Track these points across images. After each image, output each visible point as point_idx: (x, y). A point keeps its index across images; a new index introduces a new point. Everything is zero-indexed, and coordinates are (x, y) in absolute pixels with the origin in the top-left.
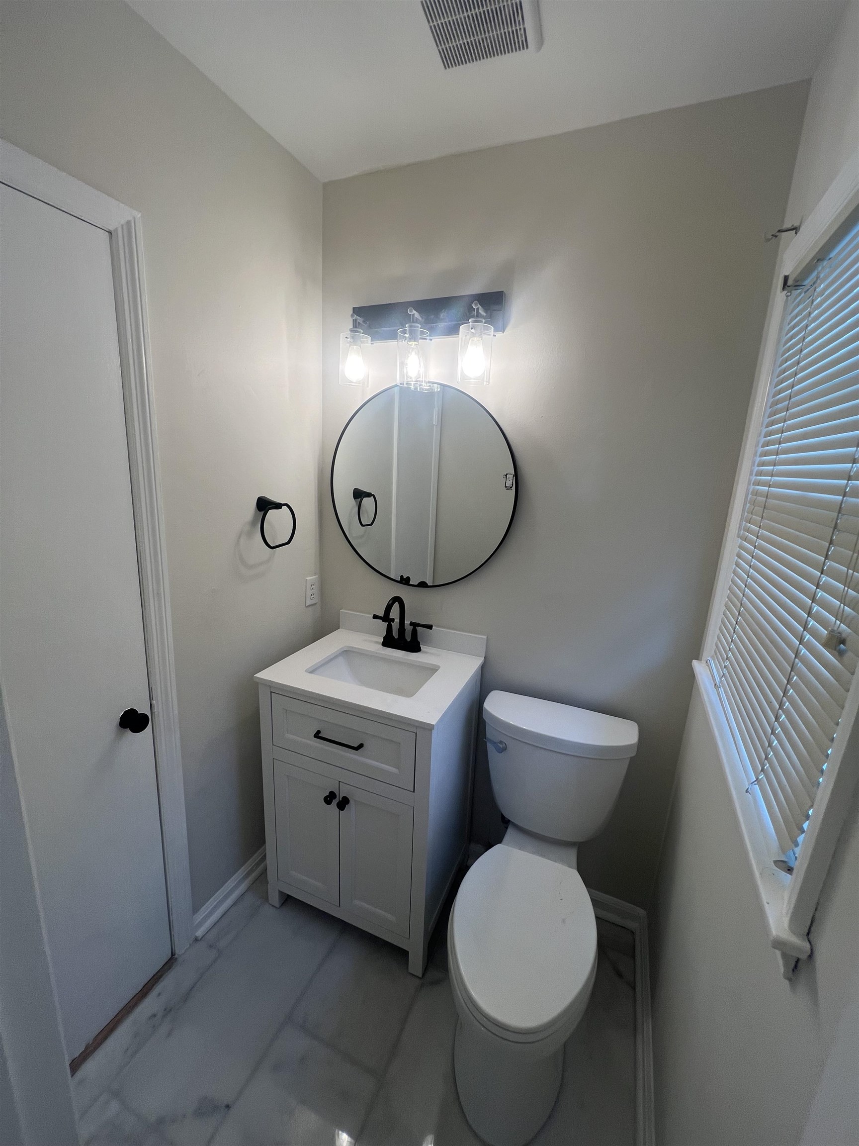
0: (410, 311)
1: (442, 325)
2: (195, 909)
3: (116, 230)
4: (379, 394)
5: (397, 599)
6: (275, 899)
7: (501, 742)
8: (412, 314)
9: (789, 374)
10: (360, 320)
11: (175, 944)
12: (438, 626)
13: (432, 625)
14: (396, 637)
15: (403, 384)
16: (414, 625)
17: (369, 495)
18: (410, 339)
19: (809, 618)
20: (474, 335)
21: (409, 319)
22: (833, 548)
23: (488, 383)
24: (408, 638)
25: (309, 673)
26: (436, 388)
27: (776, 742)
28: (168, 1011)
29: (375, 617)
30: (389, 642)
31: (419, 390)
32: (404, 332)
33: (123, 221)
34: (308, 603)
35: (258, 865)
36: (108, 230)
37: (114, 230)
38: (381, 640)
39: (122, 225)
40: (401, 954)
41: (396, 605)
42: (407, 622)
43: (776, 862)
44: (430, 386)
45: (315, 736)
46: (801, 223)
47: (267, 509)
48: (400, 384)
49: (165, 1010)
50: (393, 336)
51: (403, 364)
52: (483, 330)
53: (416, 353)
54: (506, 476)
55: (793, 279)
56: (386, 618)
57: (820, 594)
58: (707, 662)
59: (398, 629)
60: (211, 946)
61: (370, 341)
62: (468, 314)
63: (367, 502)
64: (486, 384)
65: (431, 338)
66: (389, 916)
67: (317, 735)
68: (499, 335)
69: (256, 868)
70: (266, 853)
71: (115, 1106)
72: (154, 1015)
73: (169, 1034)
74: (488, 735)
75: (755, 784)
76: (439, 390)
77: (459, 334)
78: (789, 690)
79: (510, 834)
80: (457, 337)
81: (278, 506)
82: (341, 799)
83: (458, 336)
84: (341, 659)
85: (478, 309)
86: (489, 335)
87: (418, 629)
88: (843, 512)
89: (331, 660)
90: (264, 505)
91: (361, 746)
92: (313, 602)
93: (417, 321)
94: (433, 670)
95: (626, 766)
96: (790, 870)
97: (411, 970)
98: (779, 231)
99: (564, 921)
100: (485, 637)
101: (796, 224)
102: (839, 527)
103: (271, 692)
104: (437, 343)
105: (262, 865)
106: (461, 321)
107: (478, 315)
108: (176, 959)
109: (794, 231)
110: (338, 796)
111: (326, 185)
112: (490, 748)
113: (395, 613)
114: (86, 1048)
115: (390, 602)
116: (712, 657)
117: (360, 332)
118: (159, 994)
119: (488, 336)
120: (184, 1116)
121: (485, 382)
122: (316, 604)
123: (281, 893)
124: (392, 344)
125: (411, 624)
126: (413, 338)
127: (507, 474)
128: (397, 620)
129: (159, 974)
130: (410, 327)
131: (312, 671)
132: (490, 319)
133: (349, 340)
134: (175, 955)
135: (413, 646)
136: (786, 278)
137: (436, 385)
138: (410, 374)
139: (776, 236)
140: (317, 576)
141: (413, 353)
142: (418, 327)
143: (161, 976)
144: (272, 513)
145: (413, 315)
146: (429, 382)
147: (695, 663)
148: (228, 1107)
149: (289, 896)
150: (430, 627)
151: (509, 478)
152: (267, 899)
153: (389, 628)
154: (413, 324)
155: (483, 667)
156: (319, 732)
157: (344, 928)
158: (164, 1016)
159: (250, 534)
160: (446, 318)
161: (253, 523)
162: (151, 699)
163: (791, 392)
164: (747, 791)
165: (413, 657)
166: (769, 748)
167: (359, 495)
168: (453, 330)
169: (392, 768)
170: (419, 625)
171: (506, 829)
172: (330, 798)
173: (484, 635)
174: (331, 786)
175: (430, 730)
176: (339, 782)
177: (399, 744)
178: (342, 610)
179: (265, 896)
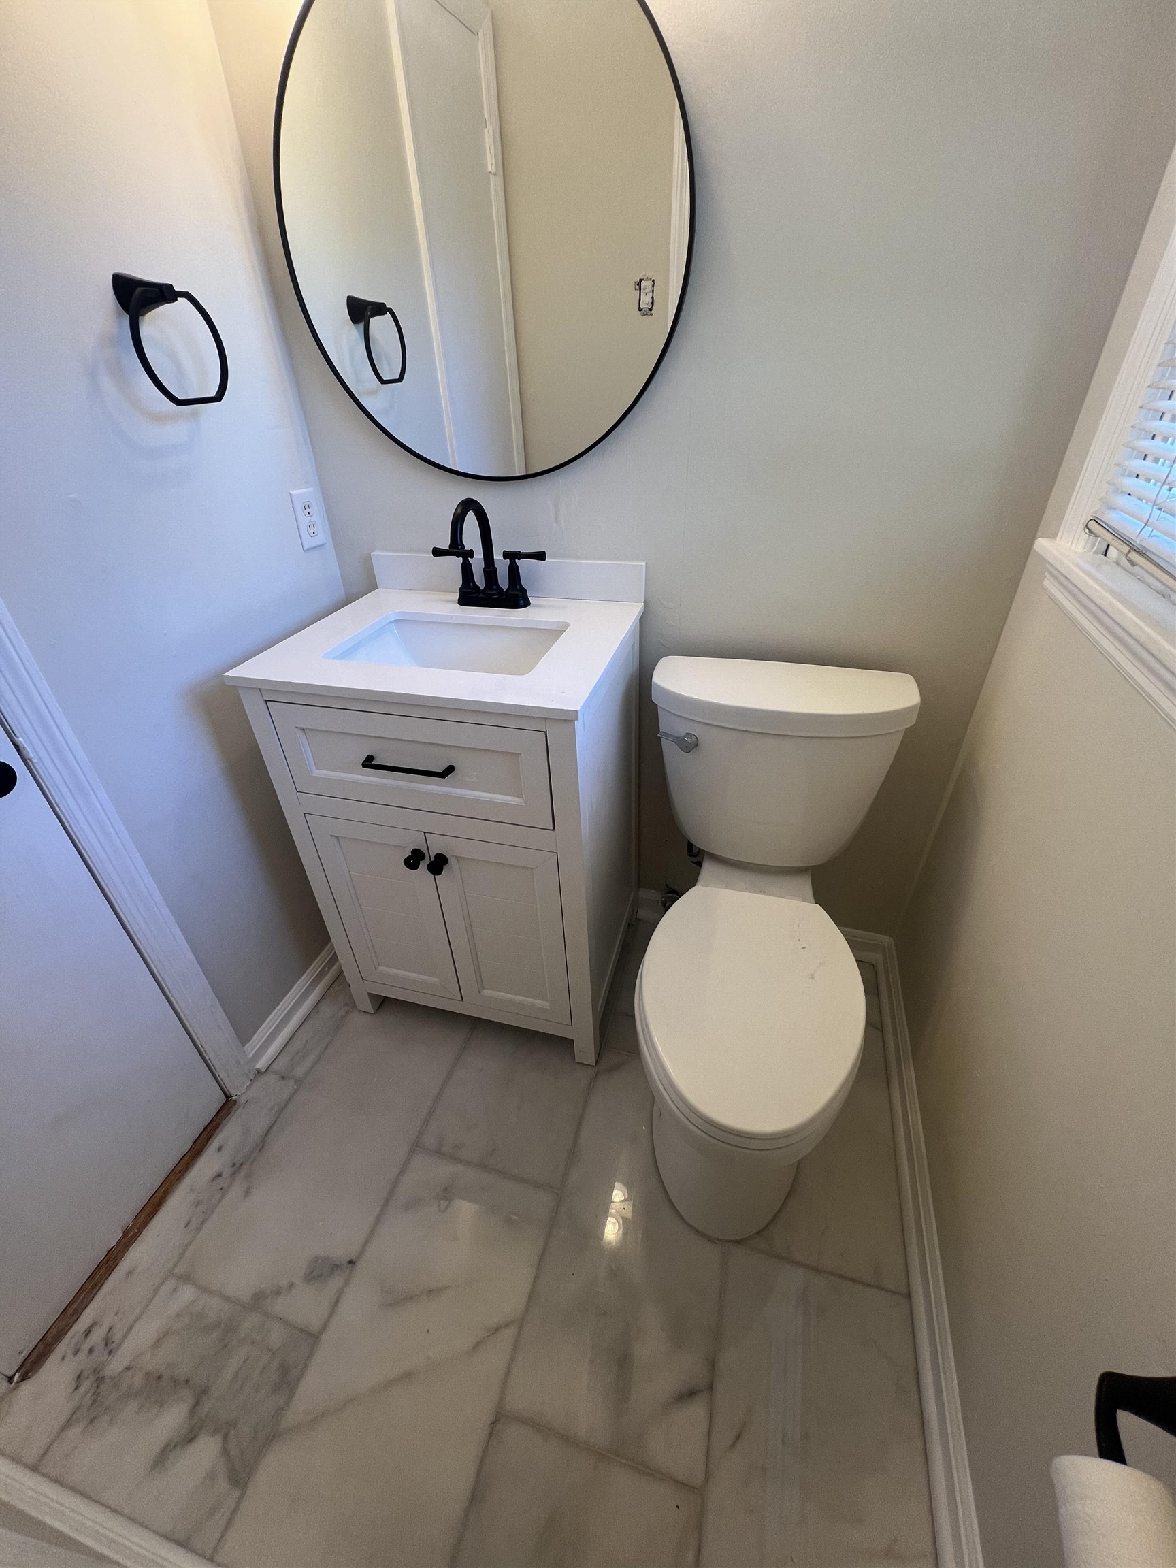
2: (244, 1038)
5: (469, 505)
6: (366, 1004)
7: (688, 735)
11: (226, 1085)
12: (553, 553)
13: (544, 552)
14: (482, 585)
16: (512, 556)
17: (380, 311)
24: (504, 582)
28: (237, 1167)
29: (437, 552)
30: (470, 596)
34: (308, 545)
35: (327, 967)
38: (456, 596)
40: (566, 1044)
41: (471, 519)
42: (498, 556)
45: (364, 766)
47: (142, 302)
49: (234, 1165)
54: (639, 284)
56: (456, 547)
59: (484, 570)
60: (283, 1078)
66: (539, 1003)
67: (369, 763)
69: (329, 969)
70: (335, 951)
71: (187, 1293)
72: (220, 1175)
73: (247, 1193)
74: (663, 727)
79: (708, 869)
81: (169, 296)
82: (433, 859)
84: (387, 635)
87: (521, 563)
91: (450, 770)
92: (316, 541)
94: (556, 632)
95: (899, 741)
97: (579, 1059)
99: (812, 977)
100: (644, 564)
103: (266, 701)
105: (335, 967)
108: (235, 1102)
110: (427, 855)
112: (669, 748)
113: (471, 537)
114: (125, 1233)
115: (459, 512)
118: (220, 1149)
120: (292, 1285)
122: (323, 543)
123: (373, 997)
125: (507, 556)
127: (641, 280)
128: (479, 556)
129: (214, 1123)
134: (231, 1097)
135: (515, 598)
140: (312, 489)
147: (1039, 543)
148: (352, 1262)
149: (384, 998)
150: (542, 555)
151: (644, 289)
152: (354, 1006)
153: (467, 570)
155: (643, 620)
156: (370, 758)
157: (476, 1025)
158: (234, 1174)
165: (517, 615)
167: (361, 311)
169: (510, 798)
170: (519, 555)
171: (700, 864)
172: (414, 860)
173: (643, 561)
174: (413, 841)
175: (572, 721)
176: (425, 833)
177: (517, 754)
178: (374, 553)
179: (352, 1005)
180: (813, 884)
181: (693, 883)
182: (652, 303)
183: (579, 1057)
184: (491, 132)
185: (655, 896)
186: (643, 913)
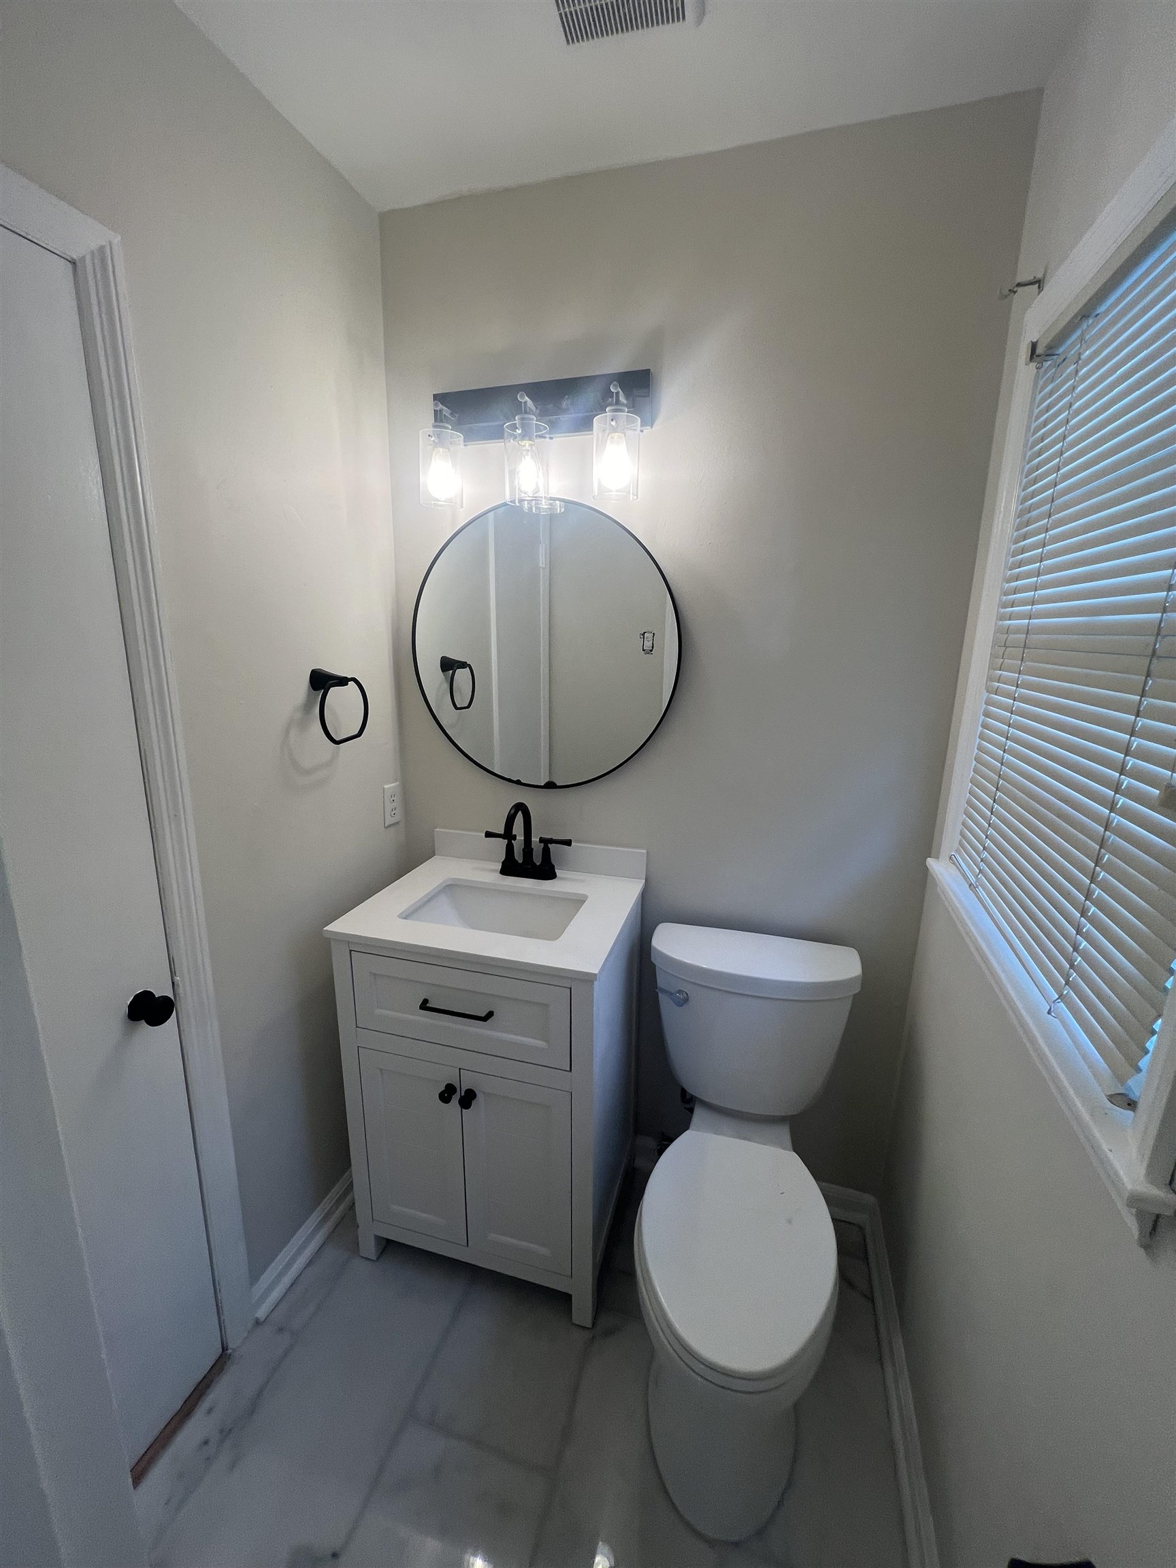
0: (521, 397)
1: (565, 418)
2: (254, 1278)
3: (83, 259)
4: (476, 519)
5: (520, 807)
6: (369, 1247)
7: (680, 992)
8: (523, 401)
9: (1045, 471)
10: (446, 411)
11: (227, 1334)
12: (578, 841)
13: (571, 840)
14: (520, 861)
15: (515, 503)
16: (545, 842)
17: (463, 665)
18: (523, 437)
19: (1122, 776)
20: (614, 430)
21: (519, 408)
22: (1151, 682)
23: (636, 497)
24: (537, 860)
25: (404, 918)
26: (559, 508)
27: (1084, 943)
28: (225, 1433)
29: (489, 835)
30: (510, 868)
31: (534, 511)
32: (514, 427)
33: (94, 246)
34: (389, 821)
35: (339, 1202)
36: (70, 260)
37: (80, 260)
38: (499, 866)
39: (92, 252)
40: (566, 1298)
41: (520, 817)
42: (535, 839)
43: (1111, 1098)
44: (551, 504)
45: (421, 1008)
46: (1044, 275)
47: (327, 686)
48: (511, 502)
49: (222, 1431)
50: (498, 434)
51: (513, 473)
52: (625, 423)
53: (532, 456)
54: (643, 634)
55: (1044, 345)
56: (508, 835)
57: (1136, 743)
58: (950, 858)
59: (523, 850)
60: (281, 1330)
61: (462, 442)
62: (605, 401)
63: (462, 675)
64: (633, 500)
65: (551, 436)
66: (544, 1251)
67: (424, 1006)
68: (647, 430)
69: (337, 1208)
70: (352, 1181)
72: (206, 1443)
73: (232, 1466)
74: (661, 982)
75: (1059, 1002)
76: (563, 510)
77: (592, 430)
78: (1099, 875)
79: (699, 1115)
80: (590, 434)
81: (343, 681)
82: (463, 1094)
83: (591, 432)
84: (443, 898)
85: (617, 393)
86: (635, 430)
87: (552, 846)
88: (1163, 632)
89: (429, 900)
90: (322, 682)
91: (490, 1014)
92: (393, 820)
93: (531, 412)
94: (579, 901)
95: (848, 1008)
96: (1131, 1105)
97: (576, 1320)
98: (1019, 285)
99: (790, 1221)
100: (645, 851)
101: (1040, 276)
102: (1158, 653)
103: (350, 951)
104: (560, 444)
105: (349, 1198)
106: (592, 411)
107: (618, 402)
108: (230, 1355)
109: (1037, 285)
110: (458, 1089)
111: (384, 217)
112: (664, 1000)
113: (518, 828)
115: (512, 812)
116: (957, 851)
117: (448, 428)
118: (210, 1411)
119: (634, 432)
121: (631, 496)
122: (398, 823)
123: (379, 1239)
124: (494, 446)
125: (542, 840)
126: (525, 435)
127: (644, 633)
128: (520, 837)
129: (206, 1381)
130: (523, 419)
131: (406, 916)
132: (634, 408)
133: (433, 439)
134: (227, 1350)
135: (546, 871)
136: (1034, 346)
137: (558, 502)
138: (523, 489)
139: (1015, 292)
140: (398, 783)
141: (528, 458)
142: (533, 420)
143: (208, 1387)
144: (334, 692)
145: (525, 402)
146: (551, 499)
147: (930, 862)
148: (335, 1555)
149: (388, 1241)
150: (568, 843)
151: (647, 638)
152: (357, 1250)
153: (510, 849)
154: (526, 416)
155: (644, 896)
156: (425, 1001)
157: (477, 1274)
158: (221, 1442)
159: (303, 725)
160: (571, 410)
161: (307, 707)
162: (173, 973)
163: (1053, 492)
164: (1049, 1013)
165: (546, 885)
166: (1075, 953)
167: (448, 665)
168: (585, 424)
169: (538, 1042)
170: (552, 841)
171: (691, 1111)
172: (447, 1094)
173: (643, 848)
174: (447, 1076)
175: (592, 982)
176: (460, 1069)
177: (547, 1005)
178: (437, 830)
179: (354, 1247)
180: (791, 1132)
181: (686, 1127)
182: (653, 647)
183: (576, 1319)
184: (544, 547)
185: (651, 1143)
186: (640, 1163)
